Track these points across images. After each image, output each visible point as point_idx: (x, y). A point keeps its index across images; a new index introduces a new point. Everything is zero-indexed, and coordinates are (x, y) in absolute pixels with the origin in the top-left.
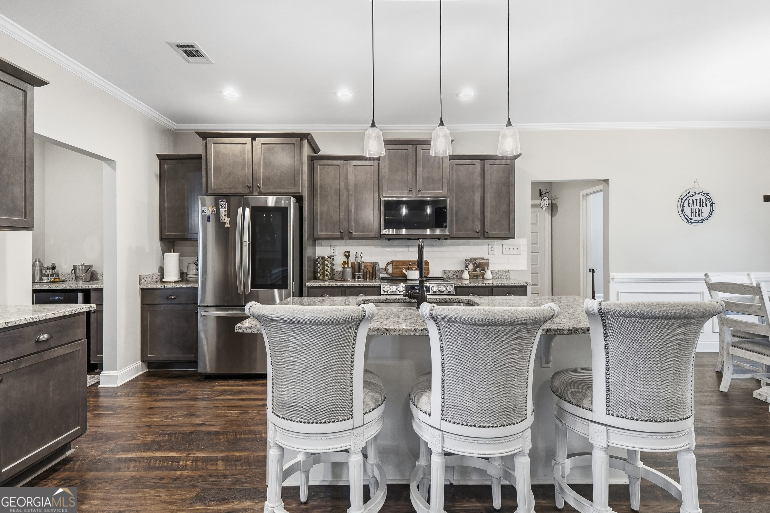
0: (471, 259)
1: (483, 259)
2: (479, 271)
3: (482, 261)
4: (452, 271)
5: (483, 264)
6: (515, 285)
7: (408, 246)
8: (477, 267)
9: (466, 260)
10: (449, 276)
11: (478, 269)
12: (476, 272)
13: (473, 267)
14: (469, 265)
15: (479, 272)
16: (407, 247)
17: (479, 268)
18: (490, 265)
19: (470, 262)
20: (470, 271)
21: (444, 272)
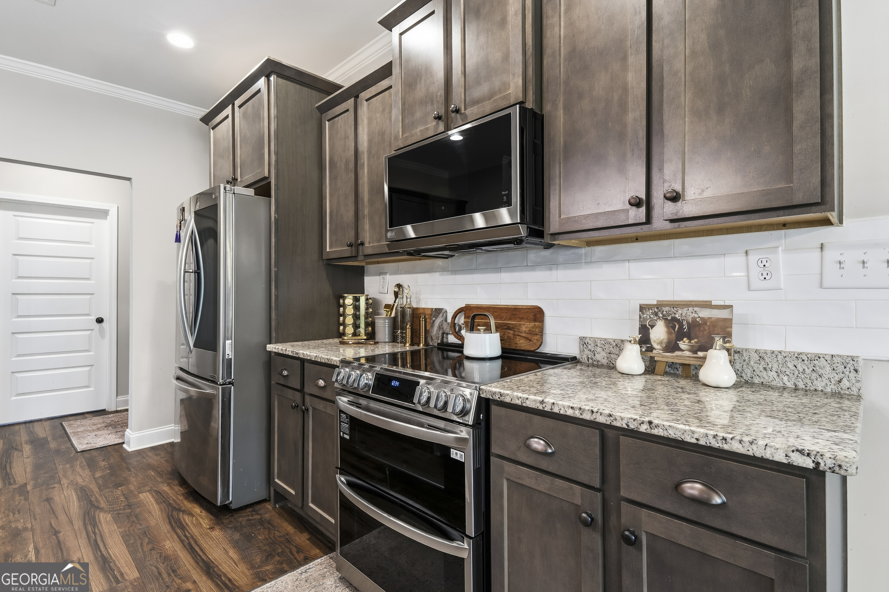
0: (660, 305)
1: (707, 305)
2: (690, 351)
3: (705, 313)
4: (606, 342)
5: (705, 323)
6: (726, 447)
7: (498, 270)
8: (680, 336)
9: (642, 308)
10: (598, 357)
11: (684, 344)
12: (678, 353)
13: (669, 333)
14: (652, 327)
15: (687, 353)
16: (497, 272)
17: (690, 339)
18: (735, 330)
19: (656, 314)
20: (655, 345)
21: (583, 342)
